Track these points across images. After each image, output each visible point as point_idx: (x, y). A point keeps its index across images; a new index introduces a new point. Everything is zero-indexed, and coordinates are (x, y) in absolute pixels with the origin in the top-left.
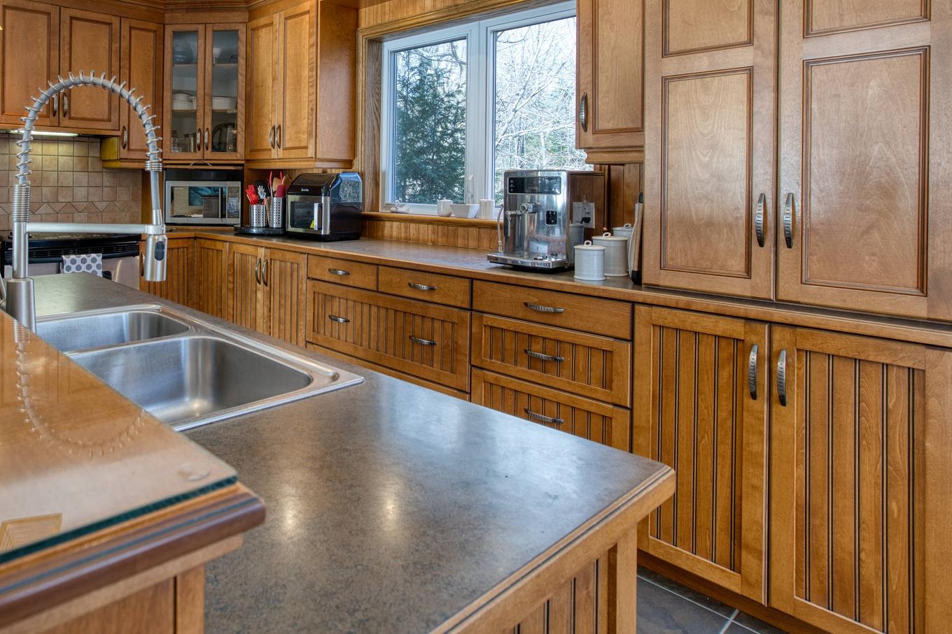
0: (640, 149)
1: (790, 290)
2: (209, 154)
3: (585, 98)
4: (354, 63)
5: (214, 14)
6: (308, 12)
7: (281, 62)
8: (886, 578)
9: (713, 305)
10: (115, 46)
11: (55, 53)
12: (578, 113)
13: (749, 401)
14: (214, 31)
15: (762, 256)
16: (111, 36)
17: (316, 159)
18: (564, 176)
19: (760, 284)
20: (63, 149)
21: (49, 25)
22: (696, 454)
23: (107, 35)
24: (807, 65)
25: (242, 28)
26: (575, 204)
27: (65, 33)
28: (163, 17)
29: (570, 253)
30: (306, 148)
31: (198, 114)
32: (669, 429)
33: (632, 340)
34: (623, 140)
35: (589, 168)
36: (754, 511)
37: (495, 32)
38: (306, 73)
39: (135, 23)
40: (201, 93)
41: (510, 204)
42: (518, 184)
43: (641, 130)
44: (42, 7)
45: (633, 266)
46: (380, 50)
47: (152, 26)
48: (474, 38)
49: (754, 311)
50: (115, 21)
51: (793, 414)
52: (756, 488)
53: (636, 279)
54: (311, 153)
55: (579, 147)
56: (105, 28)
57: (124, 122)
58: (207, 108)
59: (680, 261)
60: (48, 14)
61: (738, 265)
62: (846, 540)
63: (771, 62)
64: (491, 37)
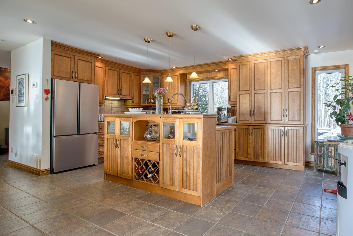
0: (237, 104)
1: (253, 122)
2: (152, 104)
3: (229, 96)
4: (186, 86)
5: (153, 73)
6: (177, 75)
7: (170, 85)
8: (261, 153)
9: (245, 124)
10: (131, 79)
11: (118, 80)
12: (228, 98)
13: (249, 136)
14: (153, 77)
15: (250, 117)
16: (130, 76)
17: (179, 106)
18: (226, 108)
19: (250, 121)
20: (116, 102)
21: (117, 74)
22: (243, 144)
23: (129, 76)
24: (255, 94)
25: (160, 77)
26: (228, 113)
27: (121, 75)
28: (141, 73)
29: (227, 120)
30: (177, 103)
31: (149, 95)
32: (240, 142)
33: (236, 131)
34: (235, 103)
35: (230, 107)
36: (249, 149)
37: (214, 83)
38: (176, 88)
39: (135, 74)
40: (150, 90)
41: (218, 113)
42: (219, 109)
43: (237, 101)
44: (116, 69)
45: (236, 121)
46: (191, 84)
47: (139, 75)
48: (210, 83)
49: (249, 124)
50: (131, 73)
51: (253, 136)
52: (249, 147)
53: (236, 122)
54: (178, 104)
55: (228, 104)
56: (129, 75)
57: (133, 97)
58: (151, 94)
59: (241, 119)
60: (117, 71)
61: (248, 119)
62: (258, 150)
63: (251, 93)
64: (213, 83)
